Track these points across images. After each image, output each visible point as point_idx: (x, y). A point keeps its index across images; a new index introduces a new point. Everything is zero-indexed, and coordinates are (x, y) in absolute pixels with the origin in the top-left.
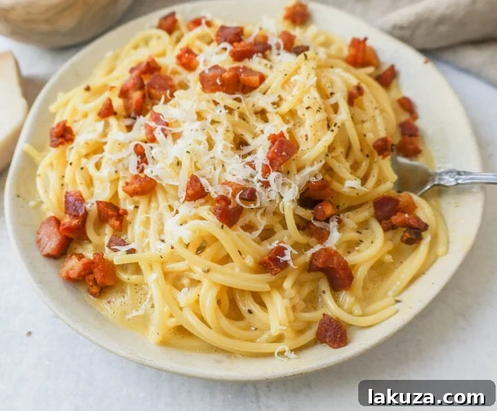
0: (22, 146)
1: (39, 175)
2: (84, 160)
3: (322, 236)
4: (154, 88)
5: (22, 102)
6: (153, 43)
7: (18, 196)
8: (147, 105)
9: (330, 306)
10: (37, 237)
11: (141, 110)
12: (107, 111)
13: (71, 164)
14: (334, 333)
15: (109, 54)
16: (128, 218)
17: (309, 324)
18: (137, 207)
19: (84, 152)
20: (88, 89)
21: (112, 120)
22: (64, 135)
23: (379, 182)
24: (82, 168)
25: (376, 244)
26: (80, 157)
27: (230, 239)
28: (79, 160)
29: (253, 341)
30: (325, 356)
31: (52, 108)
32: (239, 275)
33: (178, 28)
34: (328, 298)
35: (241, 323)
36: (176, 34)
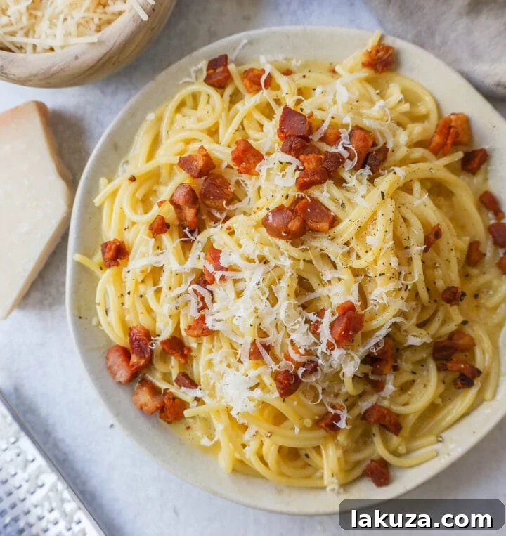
2: (142, 288)
3: (378, 386)
4: (209, 199)
7: (80, 317)
8: (202, 215)
9: (379, 449)
10: (107, 363)
12: (159, 228)
13: (129, 293)
18: (200, 344)
19: (140, 277)
20: (133, 179)
21: (165, 238)
22: (118, 253)
24: (141, 296)
28: (137, 287)
29: (308, 477)
33: (232, 80)
34: (377, 441)
36: (229, 91)
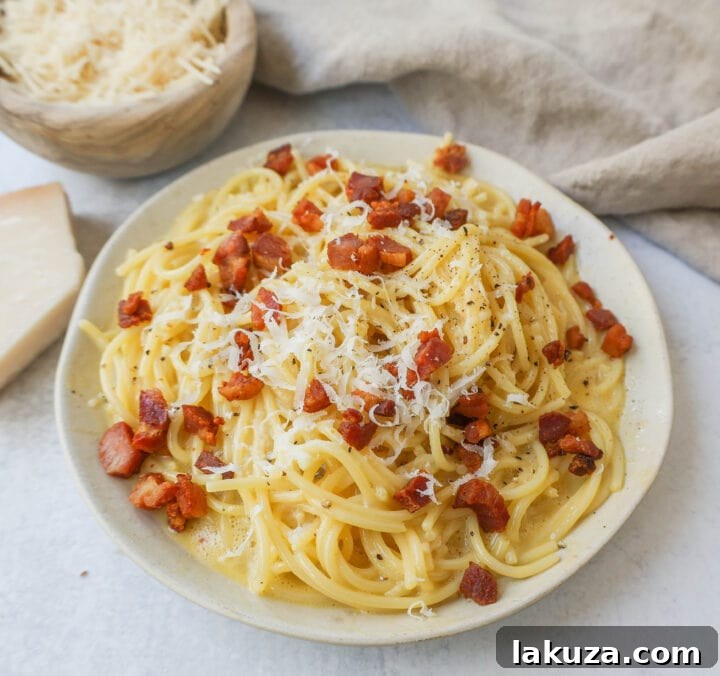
0: (78, 322)
1: (104, 366)
2: (165, 349)
3: (474, 462)
4: (262, 254)
5: (76, 259)
6: (259, 188)
7: (74, 392)
8: (252, 276)
9: (479, 552)
10: (99, 449)
11: (244, 284)
12: (198, 282)
13: (148, 352)
14: (482, 586)
15: (199, 198)
16: (225, 428)
17: (451, 575)
18: (236, 415)
19: (166, 337)
20: (170, 247)
21: (204, 294)
22: (138, 312)
23: (549, 398)
24: (163, 359)
25: (538, 474)
26: (160, 344)
27: (358, 465)
28: (159, 348)
29: (381, 594)
30: (471, 615)
31: (120, 271)
32: (368, 512)
33: (294, 168)
34: (476, 542)
35: (367, 572)
36: (290, 177)
